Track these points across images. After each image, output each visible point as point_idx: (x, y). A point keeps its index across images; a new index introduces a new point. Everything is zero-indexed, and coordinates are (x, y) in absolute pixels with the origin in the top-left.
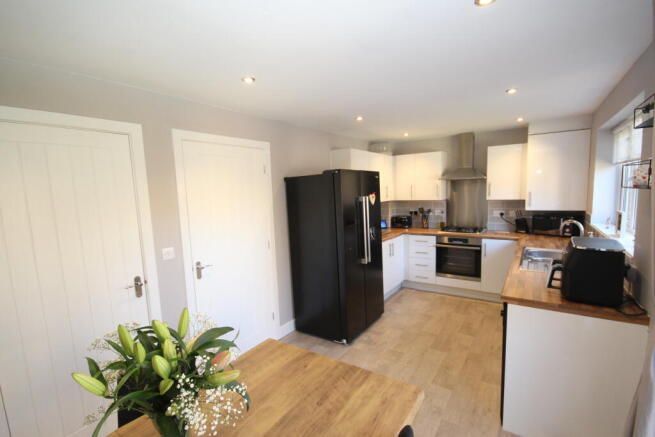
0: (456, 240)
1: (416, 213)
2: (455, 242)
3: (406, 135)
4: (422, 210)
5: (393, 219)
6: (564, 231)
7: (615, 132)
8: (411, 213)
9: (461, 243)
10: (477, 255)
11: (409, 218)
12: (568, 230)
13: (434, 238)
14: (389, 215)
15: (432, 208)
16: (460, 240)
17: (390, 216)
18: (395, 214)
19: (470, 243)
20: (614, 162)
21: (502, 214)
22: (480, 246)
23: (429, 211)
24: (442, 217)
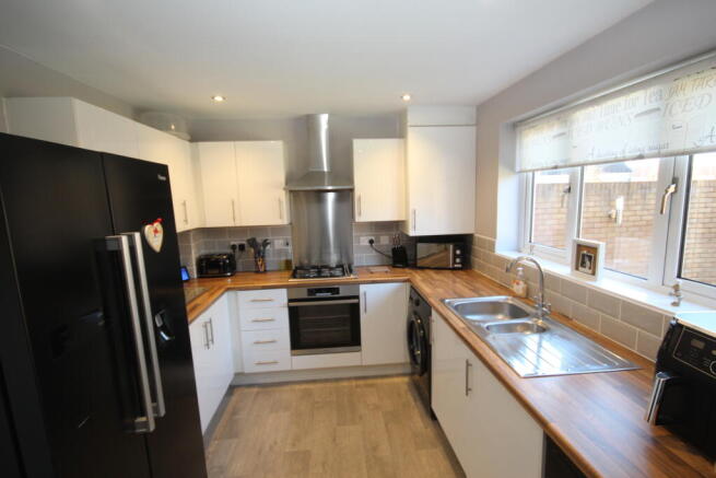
0: (320, 291)
1: (242, 247)
2: (319, 295)
3: (219, 99)
4: (252, 243)
5: (200, 261)
6: (454, 262)
7: (518, 129)
8: (234, 247)
9: (329, 295)
10: (353, 311)
11: (231, 257)
12: (458, 260)
13: (284, 292)
14: (191, 256)
15: (270, 238)
16: (328, 290)
17: (194, 257)
18: (203, 252)
19: (342, 294)
20: (518, 169)
21: (371, 242)
22: (357, 297)
23: (265, 243)
24: (286, 253)
